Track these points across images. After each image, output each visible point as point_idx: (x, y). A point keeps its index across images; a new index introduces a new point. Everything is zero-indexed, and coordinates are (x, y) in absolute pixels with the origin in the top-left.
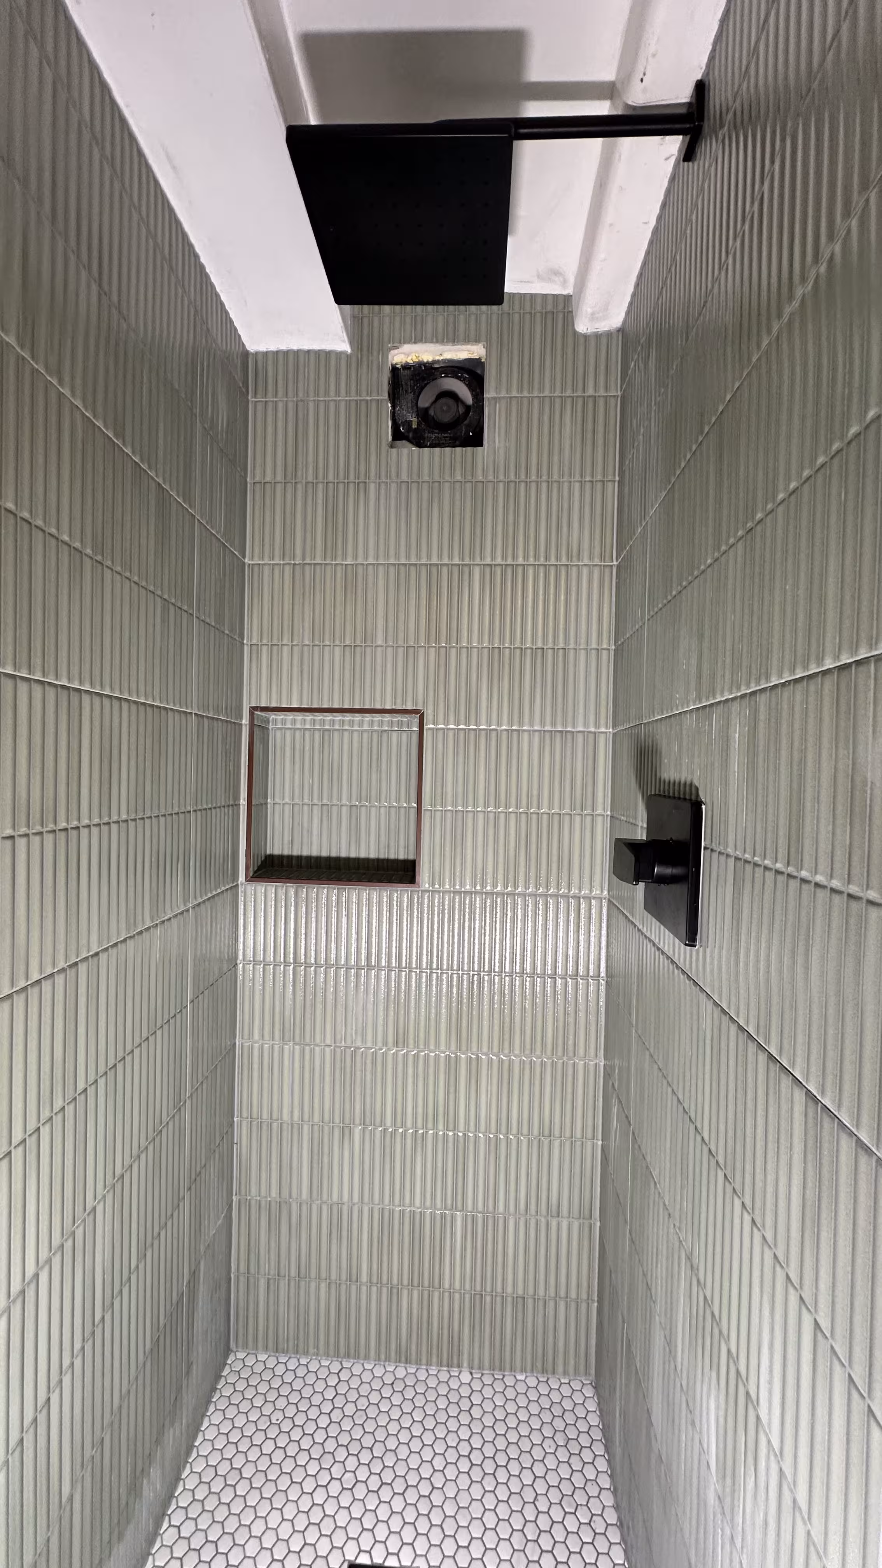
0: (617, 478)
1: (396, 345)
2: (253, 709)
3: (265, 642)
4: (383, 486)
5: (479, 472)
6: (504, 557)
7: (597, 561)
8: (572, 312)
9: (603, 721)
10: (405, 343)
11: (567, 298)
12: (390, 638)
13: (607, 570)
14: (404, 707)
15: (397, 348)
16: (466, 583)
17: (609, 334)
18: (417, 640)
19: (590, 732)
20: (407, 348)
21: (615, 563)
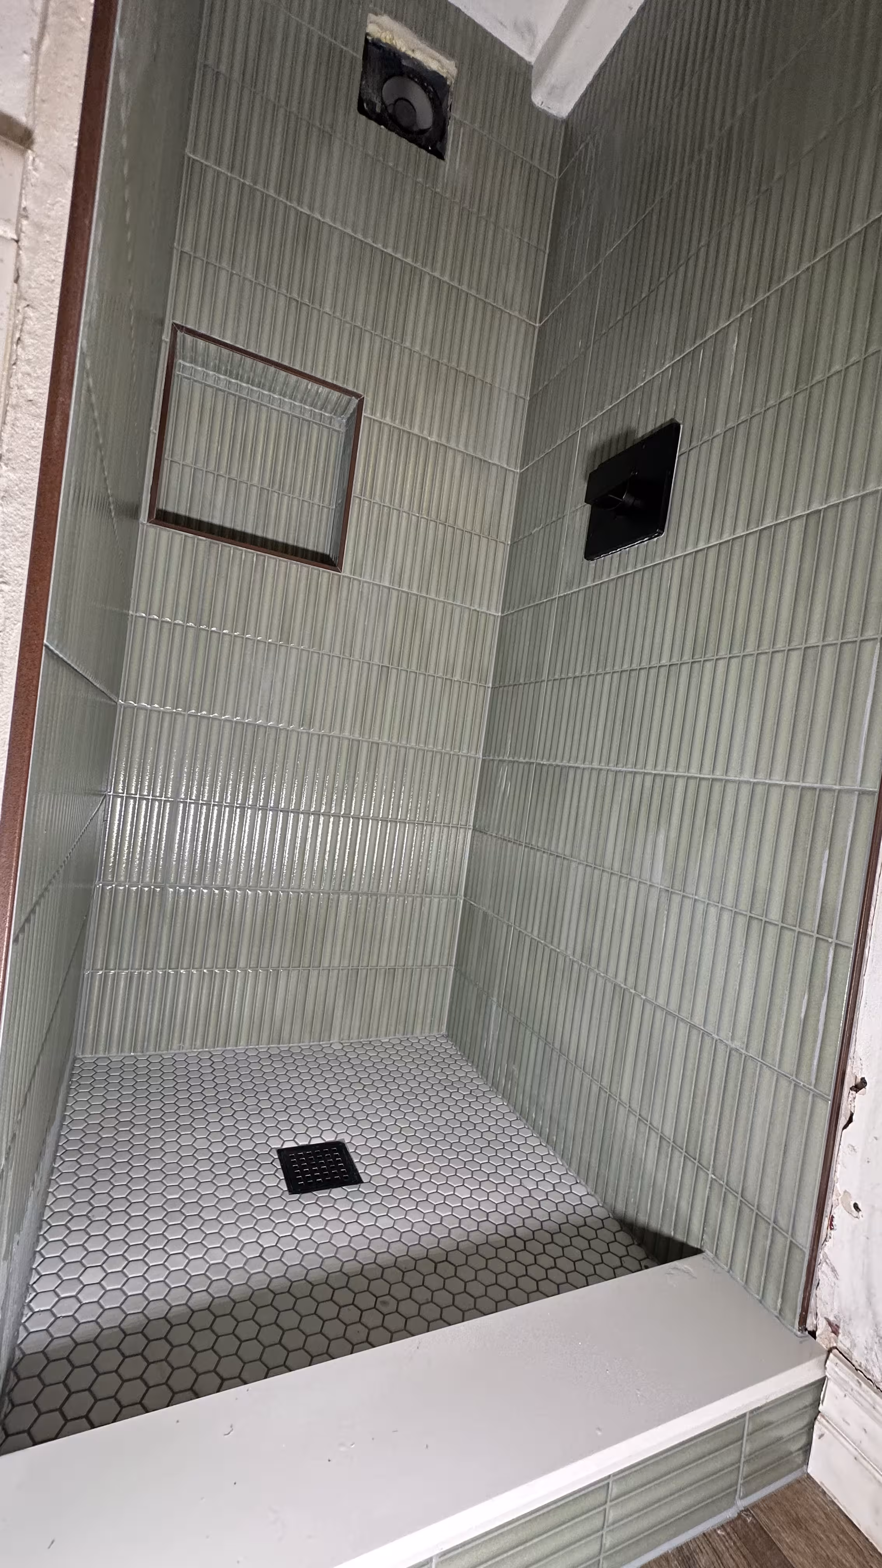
0: (547, 251)
1: (378, 9)
2: (176, 328)
3: (200, 254)
4: (348, 150)
5: (440, 185)
6: (452, 278)
7: (524, 317)
8: (530, 82)
9: (513, 461)
10: (385, 12)
11: (529, 67)
12: (339, 309)
13: (531, 329)
14: (345, 386)
15: (376, 14)
16: (416, 287)
17: (556, 120)
18: (364, 320)
19: (502, 467)
20: (385, 20)
21: (537, 325)
